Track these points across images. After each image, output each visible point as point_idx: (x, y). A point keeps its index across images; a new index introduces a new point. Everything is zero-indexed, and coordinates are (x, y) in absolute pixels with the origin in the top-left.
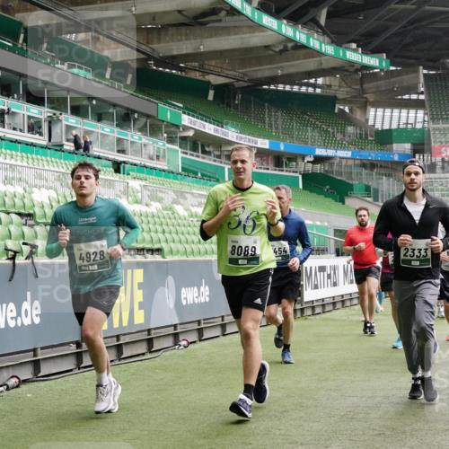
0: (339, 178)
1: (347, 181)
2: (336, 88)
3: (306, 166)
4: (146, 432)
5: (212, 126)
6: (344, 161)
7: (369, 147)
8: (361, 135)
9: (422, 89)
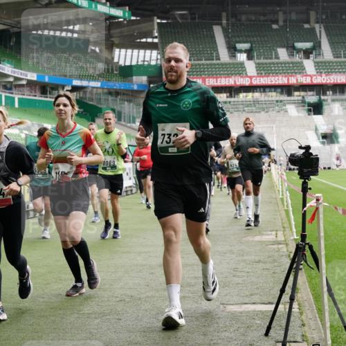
0: (91, 103)
1: (97, 106)
6: (95, 90)
7: (114, 79)
8: (108, 69)
9: (156, 34)
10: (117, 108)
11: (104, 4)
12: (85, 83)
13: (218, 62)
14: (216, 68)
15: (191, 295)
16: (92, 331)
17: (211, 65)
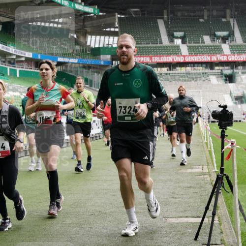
0: (70, 74)
1: (75, 76)
6: (73, 65)
7: (87, 57)
8: (83, 50)
9: (117, 25)
10: (89, 78)
11: (80, 4)
12: (66, 60)
13: (161, 45)
14: (159, 50)
15: (142, 211)
16: (71, 236)
17: (156, 47)
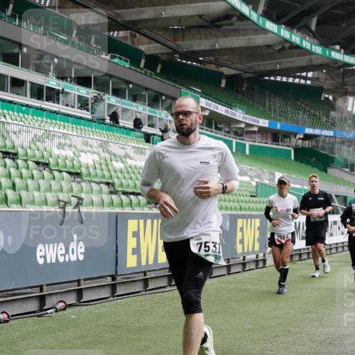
0: (323, 152)
1: (329, 155)
2: (323, 81)
3: (297, 141)
4: (165, 349)
5: (224, 108)
7: (348, 128)
8: (341, 118)
10: (350, 158)
11: (338, 51)
12: (317, 132)
